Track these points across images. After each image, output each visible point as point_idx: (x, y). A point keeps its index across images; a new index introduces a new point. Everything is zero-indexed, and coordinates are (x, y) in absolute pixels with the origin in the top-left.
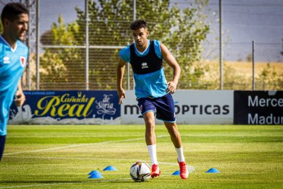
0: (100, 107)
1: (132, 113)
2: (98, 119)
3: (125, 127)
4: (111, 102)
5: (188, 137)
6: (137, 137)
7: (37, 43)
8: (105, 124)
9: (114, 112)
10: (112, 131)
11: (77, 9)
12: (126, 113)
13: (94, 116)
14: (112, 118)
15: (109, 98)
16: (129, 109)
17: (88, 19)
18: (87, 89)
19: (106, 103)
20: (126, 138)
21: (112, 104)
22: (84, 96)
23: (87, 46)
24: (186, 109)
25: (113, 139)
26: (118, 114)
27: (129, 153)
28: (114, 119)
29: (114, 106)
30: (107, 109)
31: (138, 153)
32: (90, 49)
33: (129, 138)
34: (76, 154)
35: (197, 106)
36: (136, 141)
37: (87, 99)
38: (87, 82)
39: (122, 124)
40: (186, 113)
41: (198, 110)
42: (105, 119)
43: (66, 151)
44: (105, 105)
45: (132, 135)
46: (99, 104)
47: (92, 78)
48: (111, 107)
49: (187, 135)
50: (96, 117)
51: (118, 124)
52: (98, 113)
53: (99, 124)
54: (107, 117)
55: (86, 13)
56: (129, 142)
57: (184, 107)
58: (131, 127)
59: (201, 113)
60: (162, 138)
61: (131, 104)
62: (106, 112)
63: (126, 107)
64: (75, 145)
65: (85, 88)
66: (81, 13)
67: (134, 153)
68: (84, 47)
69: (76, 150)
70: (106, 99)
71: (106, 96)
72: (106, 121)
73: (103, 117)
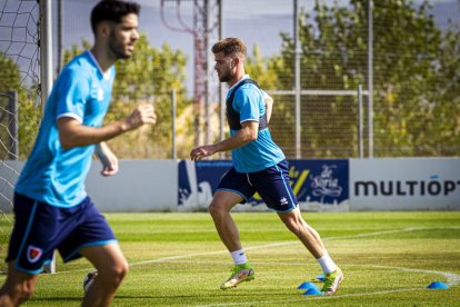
0: (318, 184)
1: (366, 193)
2: (315, 204)
3: (355, 215)
4: (334, 176)
5: (453, 230)
6: (374, 231)
7: (220, 88)
8: (325, 210)
9: (339, 192)
10: (335, 221)
11: (282, 35)
12: (357, 193)
13: (308, 198)
14: (335, 202)
15: (331, 172)
16: (361, 188)
17: (299, 50)
18: (299, 157)
19: (326, 178)
20: (357, 232)
21: (336, 181)
22: (293, 168)
23: (297, 92)
24: (450, 186)
25: (336, 233)
26: (344, 196)
27: (361, 256)
28: (339, 202)
29: (339, 184)
30: (327, 187)
31: (375, 254)
32: (302, 96)
33: (362, 232)
34: (278, 256)
36: (372, 237)
37: (297, 173)
38: (298, 146)
39: (351, 210)
40: (450, 193)
42: (325, 202)
43: (263, 252)
44: (325, 181)
45: (367, 228)
46: (316, 180)
47: (305, 141)
48: (334, 184)
49: (451, 227)
50: (312, 200)
51: (344, 211)
52: (314, 194)
53: (316, 211)
54: (329, 200)
55: (295, 40)
56: (360, 238)
57: (446, 183)
58: (365, 215)
60: (414, 231)
61: (366, 180)
62: (326, 192)
63: (357, 184)
64: (277, 244)
65: (295, 155)
66: (288, 40)
67: (369, 255)
68: (293, 93)
69: (279, 252)
70: (327, 173)
71: (327, 168)
72: (327, 206)
73: (322, 199)
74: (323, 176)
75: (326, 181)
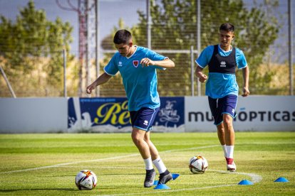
0: (163, 114)
1: (196, 120)
2: (161, 127)
3: (189, 135)
4: (174, 108)
5: (256, 145)
6: (202, 146)
7: (96, 48)
8: (168, 132)
9: (178, 119)
10: (175, 139)
11: (139, 12)
12: (190, 120)
13: (157, 123)
14: (175, 126)
15: (172, 105)
16: (193, 116)
17: (150, 23)
19: (169, 110)
20: (190, 146)
21: (176, 111)
24: (253, 115)
25: (176, 147)
26: (181, 122)
28: (178, 126)
29: (178, 113)
30: (170, 116)
33: (194, 146)
35: (265, 113)
36: (201, 150)
39: (186, 131)
40: (253, 120)
41: (266, 116)
42: (168, 126)
43: (126, 160)
45: (197, 143)
46: (162, 111)
48: (175, 114)
49: (255, 143)
50: (159, 125)
51: (182, 132)
52: (161, 120)
53: (162, 132)
54: (171, 124)
55: (147, 16)
56: (192, 150)
57: (251, 113)
58: (195, 135)
59: (269, 119)
61: (196, 111)
62: (169, 119)
63: (190, 114)
66: (142, 16)
70: (169, 106)
71: (169, 103)
72: (170, 129)
73: (166, 124)
74: (167, 108)
75: (169, 112)
